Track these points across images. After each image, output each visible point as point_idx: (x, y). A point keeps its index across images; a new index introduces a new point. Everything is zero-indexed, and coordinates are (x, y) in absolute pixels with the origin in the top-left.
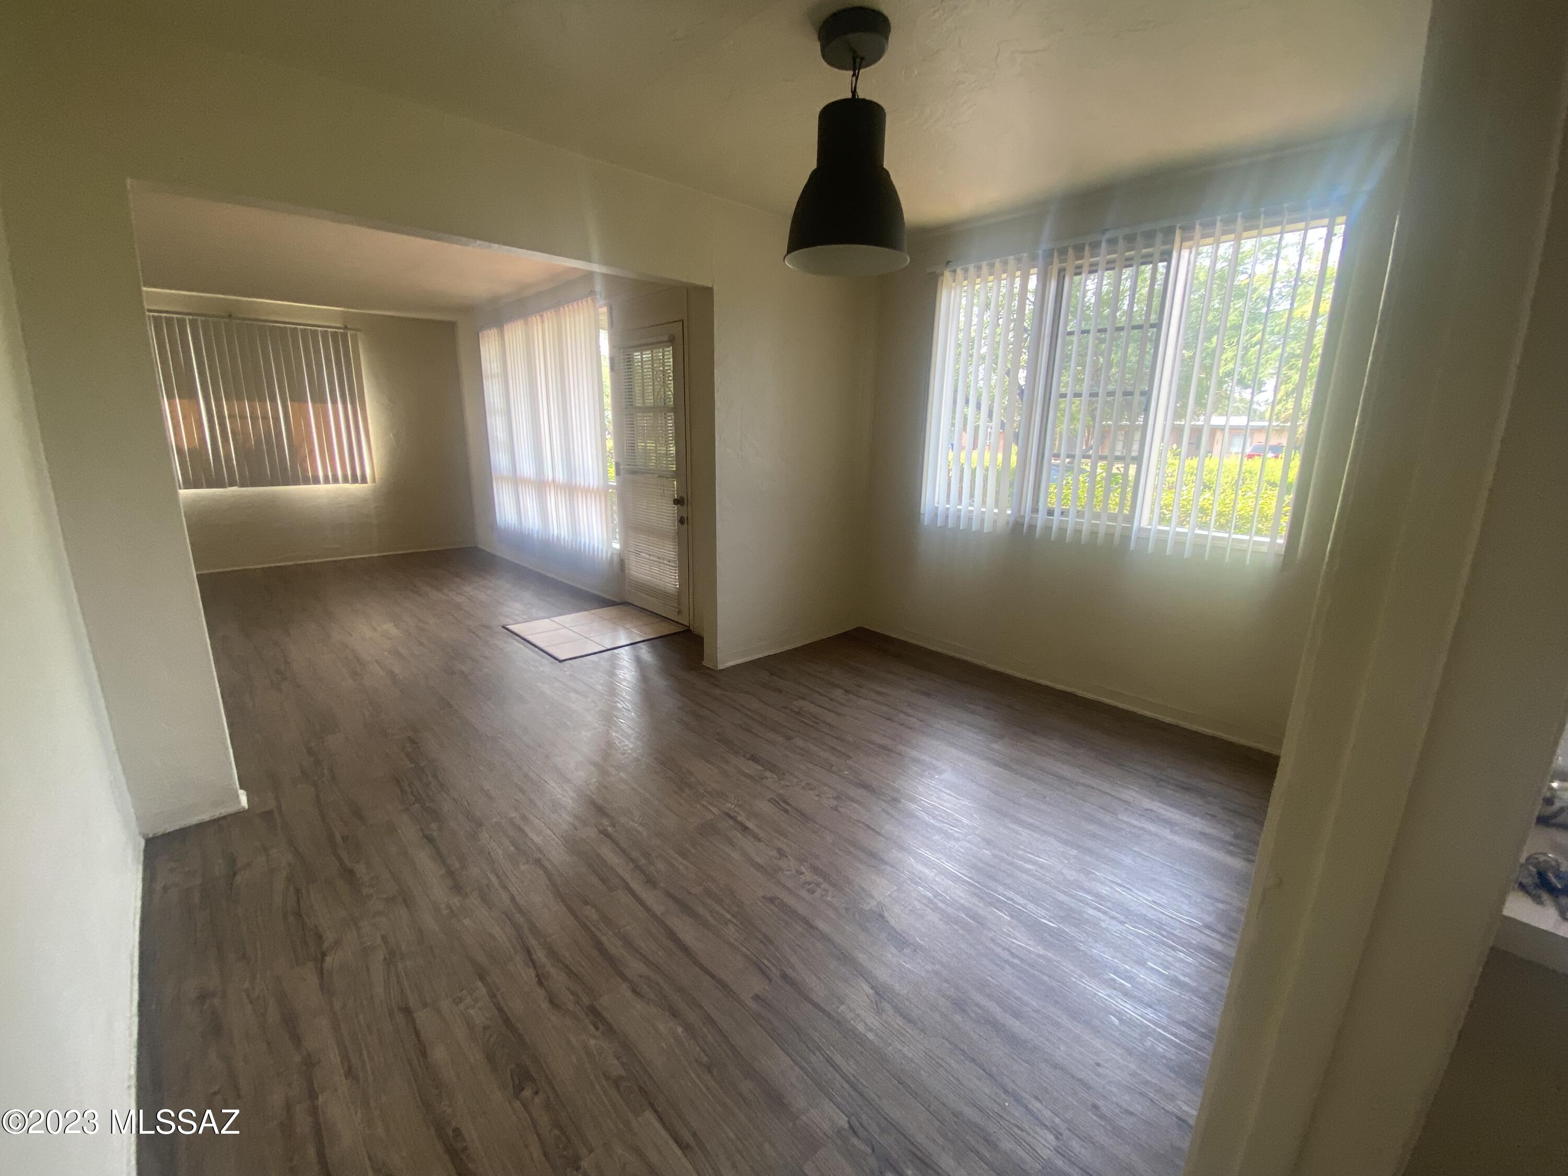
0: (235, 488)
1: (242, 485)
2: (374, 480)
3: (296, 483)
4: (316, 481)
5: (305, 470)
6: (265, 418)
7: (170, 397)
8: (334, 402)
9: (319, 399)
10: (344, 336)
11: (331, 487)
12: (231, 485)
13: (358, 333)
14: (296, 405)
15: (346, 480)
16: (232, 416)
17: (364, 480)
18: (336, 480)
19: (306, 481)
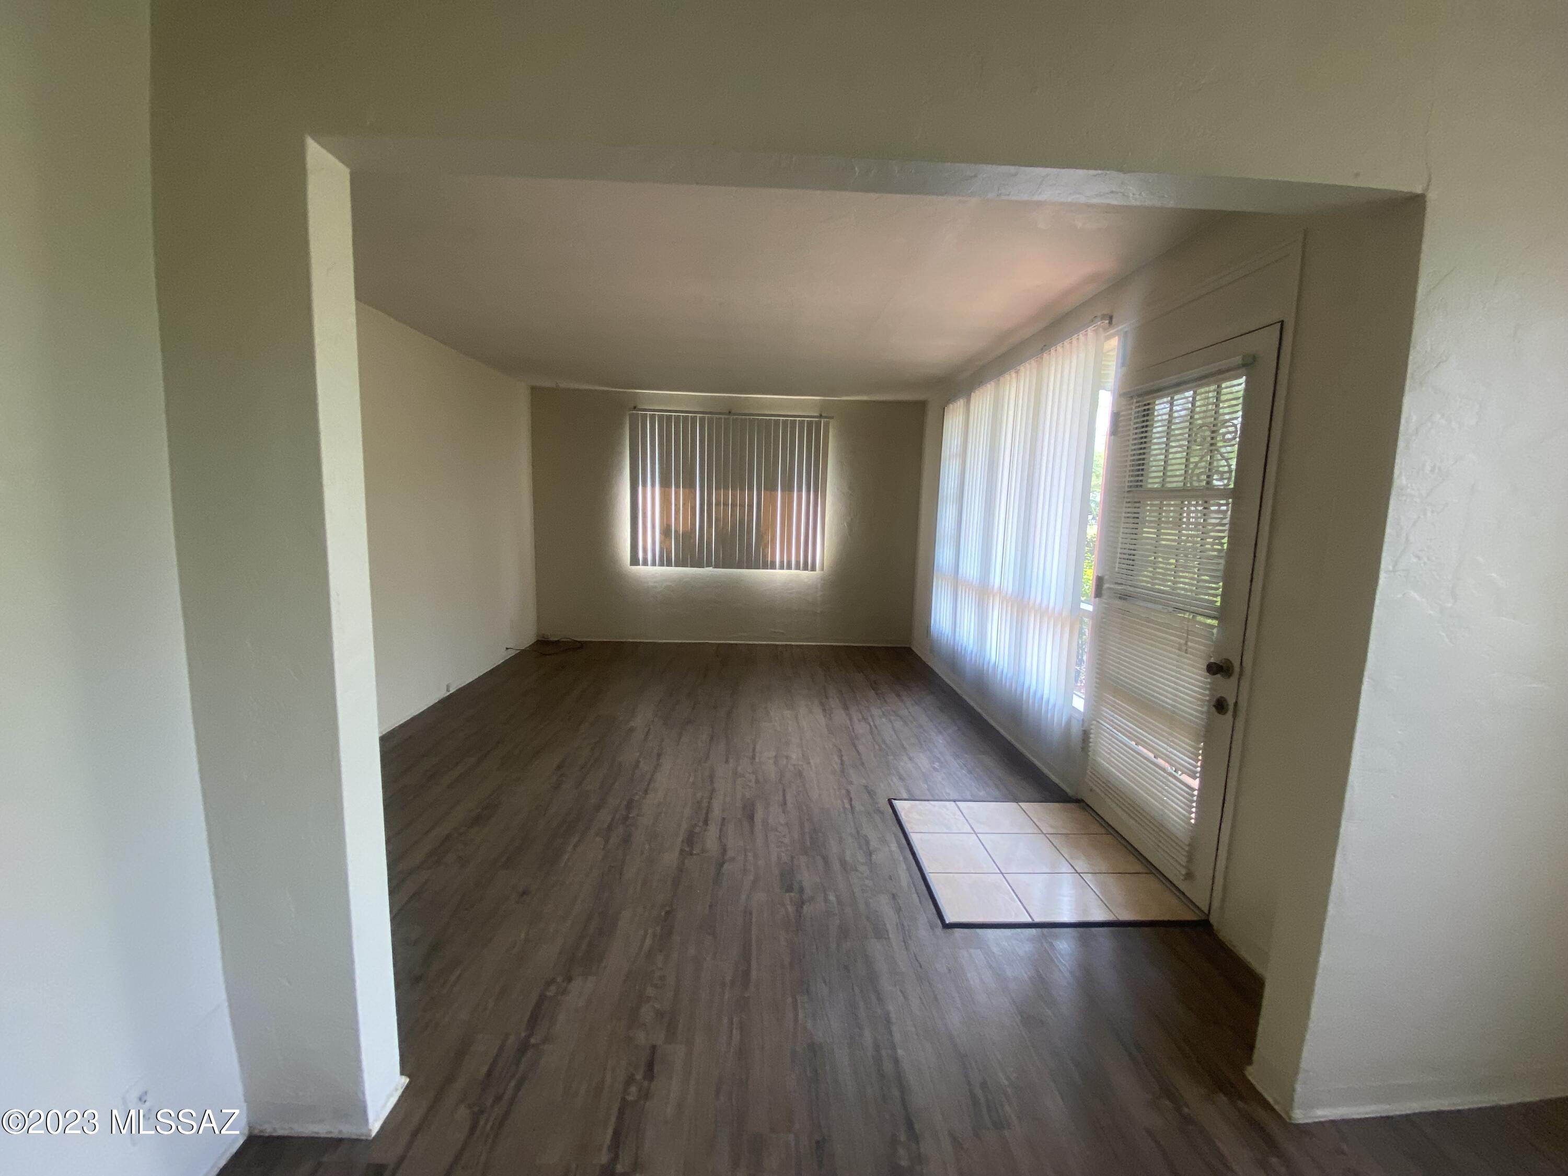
0: (711, 568)
1: (716, 567)
2: (822, 569)
3: (757, 567)
4: (773, 566)
5: (765, 556)
6: (742, 505)
7: (677, 486)
8: (800, 490)
9: (788, 488)
10: (819, 424)
11: (785, 572)
12: (708, 566)
13: (831, 421)
14: (768, 493)
15: (798, 568)
16: (718, 504)
17: (813, 569)
18: (789, 567)
19: (765, 567)
